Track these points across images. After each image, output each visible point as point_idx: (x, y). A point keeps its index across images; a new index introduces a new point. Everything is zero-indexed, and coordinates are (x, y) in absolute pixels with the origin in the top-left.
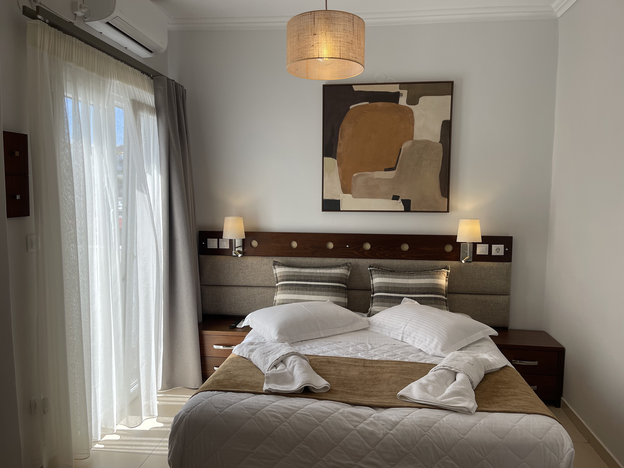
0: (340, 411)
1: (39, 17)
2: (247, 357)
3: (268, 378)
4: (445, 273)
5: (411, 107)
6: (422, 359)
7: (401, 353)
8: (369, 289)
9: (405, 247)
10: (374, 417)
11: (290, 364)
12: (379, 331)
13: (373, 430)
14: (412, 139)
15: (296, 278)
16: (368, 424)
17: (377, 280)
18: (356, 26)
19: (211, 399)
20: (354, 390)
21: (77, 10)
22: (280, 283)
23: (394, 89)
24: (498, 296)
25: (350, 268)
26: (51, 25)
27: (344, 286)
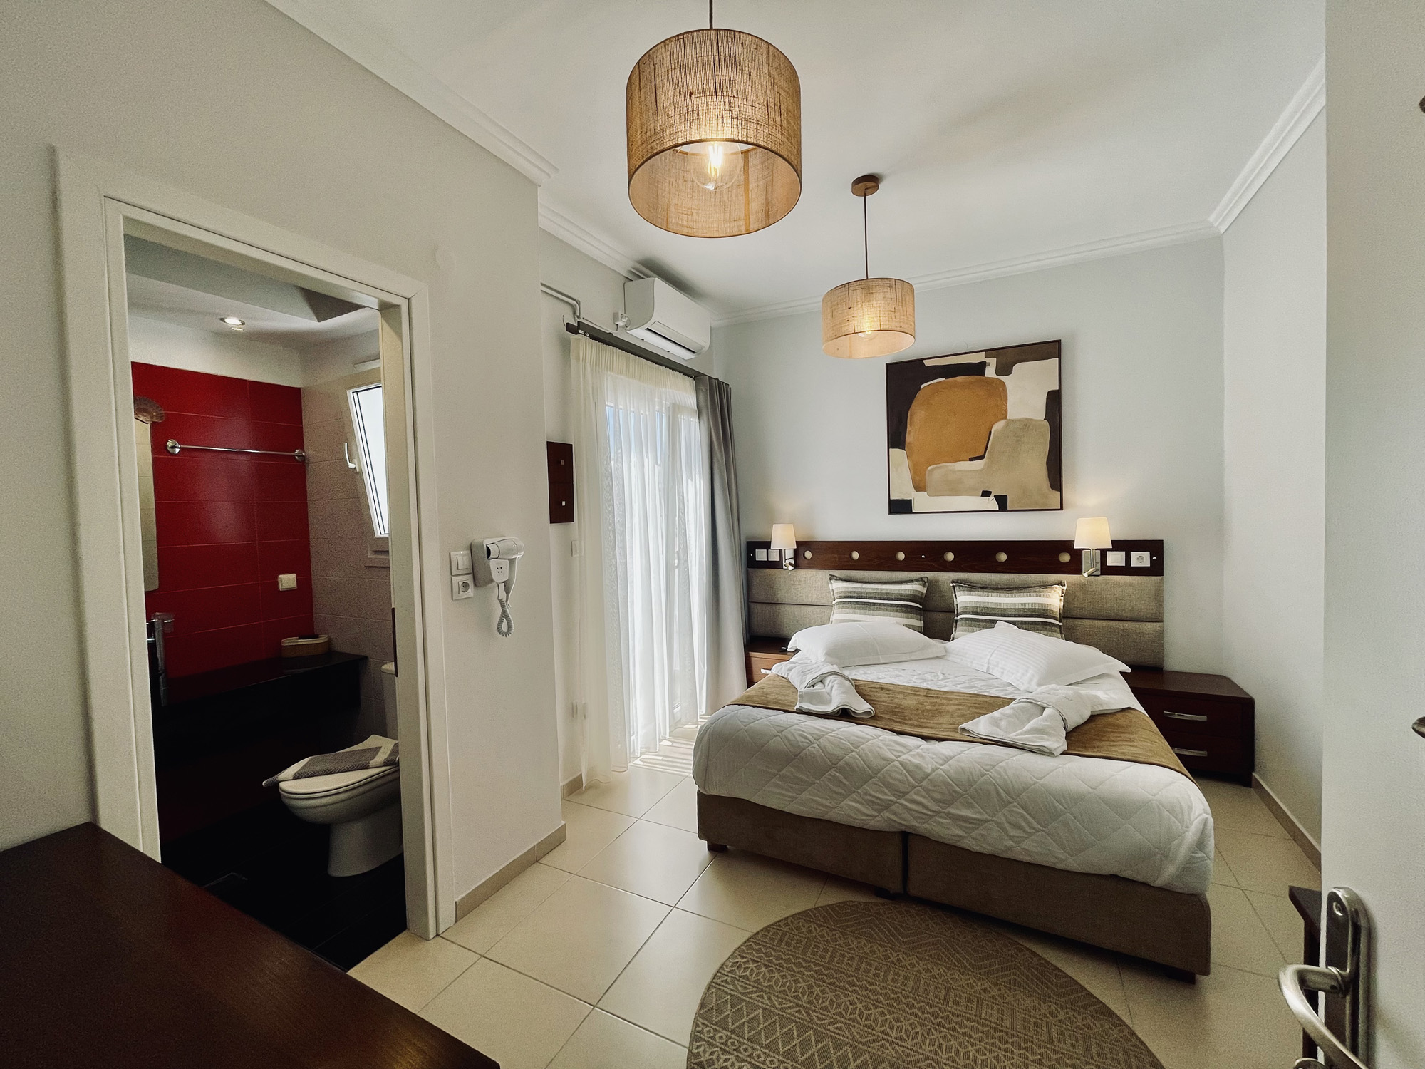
0: (880, 738)
1: (580, 331)
2: (786, 676)
3: (801, 696)
4: (1058, 590)
5: (1002, 378)
6: (1010, 694)
7: (982, 686)
8: (951, 611)
9: (1003, 557)
10: (922, 749)
11: (829, 684)
12: (958, 661)
13: (919, 762)
14: (1006, 418)
15: (856, 594)
16: (913, 756)
17: (963, 599)
18: (899, 290)
20: (906, 720)
21: (618, 321)
22: (837, 601)
23: (977, 358)
24: (1144, 624)
25: (927, 584)
26: (592, 337)
27: (918, 605)
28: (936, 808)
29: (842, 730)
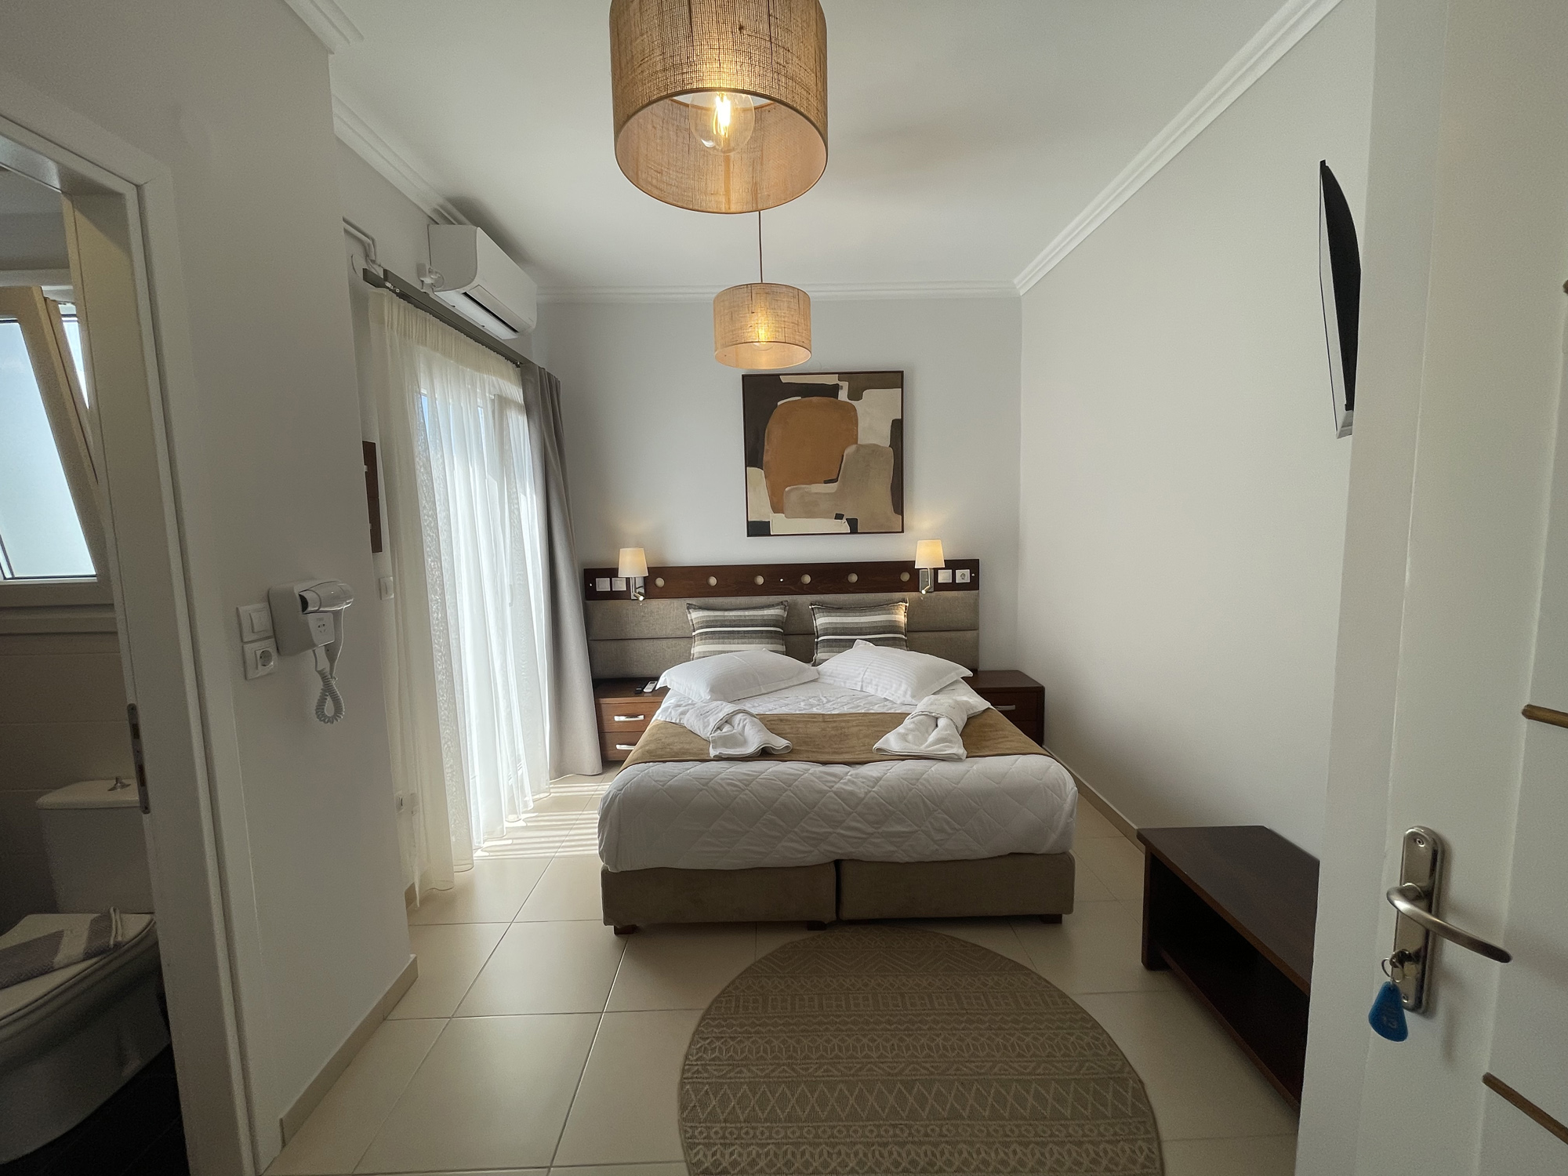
0: (810, 772)
1: (388, 284)
2: (678, 721)
3: (714, 741)
4: (903, 607)
5: (854, 403)
6: (891, 709)
7: (864, 704)
8: (811, 633)
9: (854, 578)
10: (851, 775)
11: (739, 724)
12: (832, 682)
13: (852, 789)
14: (856, 443)
15: (719, 623)
16: (845, 784)
17: (821, 621)
19: (648, 773)
20: (820, 749)
21: (425, 276)
22: (698, 632)
23: (832, 380)
24: (965, 633)
25: (787, 607)
26: (402, 296)
27: (781, 630)
28: (871, 830)
29: (771, 770)
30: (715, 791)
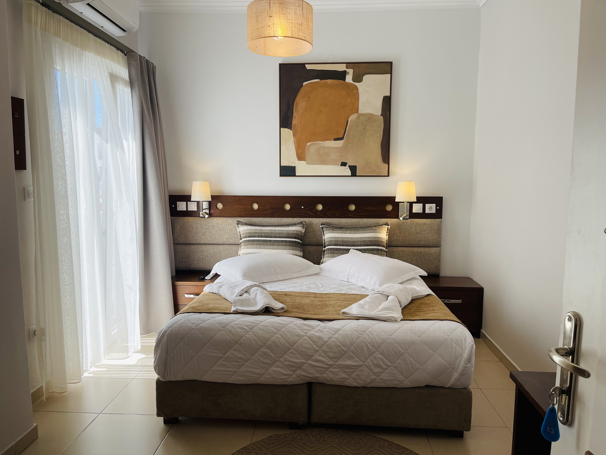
0: (294, 323)
2: (216, 292)
3: (233, 303)
4: (385, 228)
5: (356, 84)
6: (363, 292)
7: (346, 289)
8: (320, 244)
9: (353, 207)
10: (321, 327)
11: (253, 293)
13: (320, 335)
14: (357, 112)
15: (257, 235)
16: (316, 331)
17: (328, 236)
18: (305, 10)
19: (189, 318)
20: (306, 311)
22: (243, 240)
23: (341, 68)
24: (431, 249)
25: (305, 226)
27: (299, 241)
28: (331, 363)
29: (268, 320)
30: (230, 332)
